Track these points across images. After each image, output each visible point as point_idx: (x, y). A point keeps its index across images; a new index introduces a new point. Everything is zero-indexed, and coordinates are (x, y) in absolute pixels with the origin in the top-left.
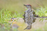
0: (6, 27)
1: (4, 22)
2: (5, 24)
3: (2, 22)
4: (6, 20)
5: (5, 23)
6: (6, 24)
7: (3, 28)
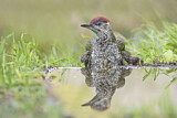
0: (21, 100)
1: (13, 82)
2: (16, 89)
3: (7, 81)
4: (20, 75)
5: (16, 85)
6: (20, 90)
7: (10, 106)
